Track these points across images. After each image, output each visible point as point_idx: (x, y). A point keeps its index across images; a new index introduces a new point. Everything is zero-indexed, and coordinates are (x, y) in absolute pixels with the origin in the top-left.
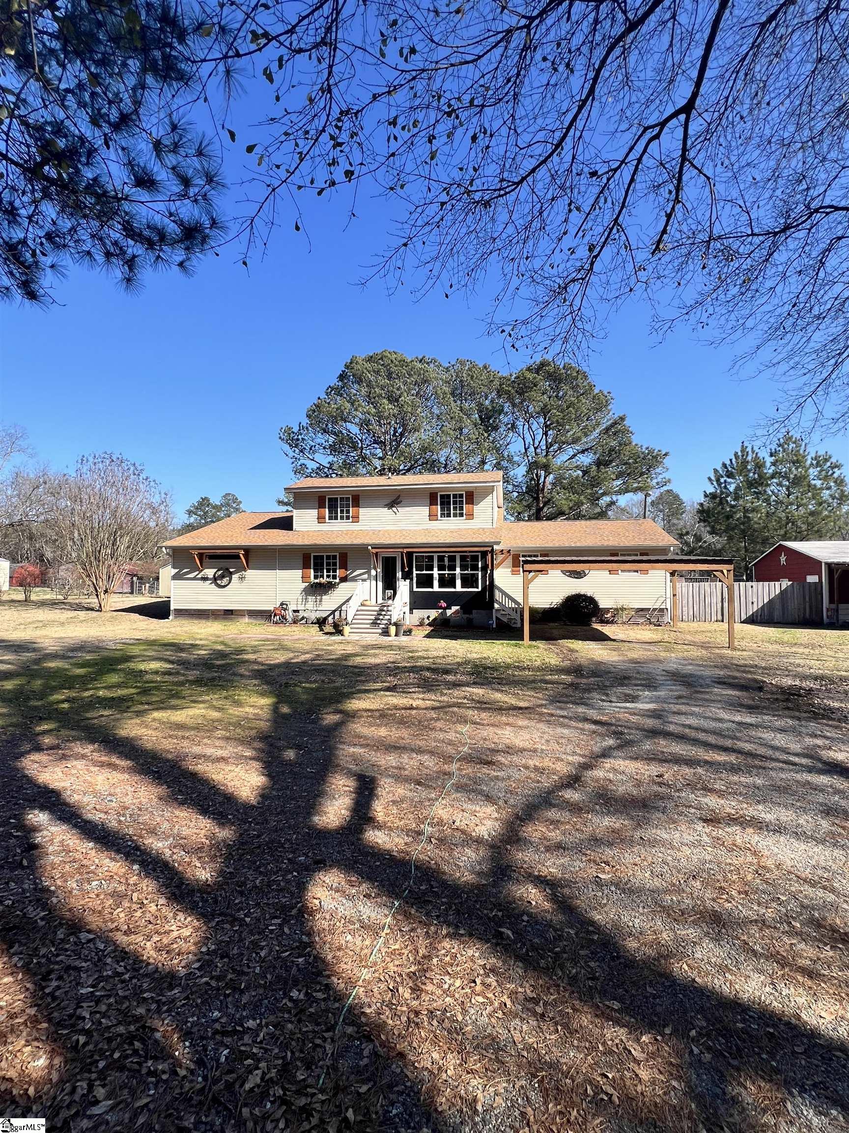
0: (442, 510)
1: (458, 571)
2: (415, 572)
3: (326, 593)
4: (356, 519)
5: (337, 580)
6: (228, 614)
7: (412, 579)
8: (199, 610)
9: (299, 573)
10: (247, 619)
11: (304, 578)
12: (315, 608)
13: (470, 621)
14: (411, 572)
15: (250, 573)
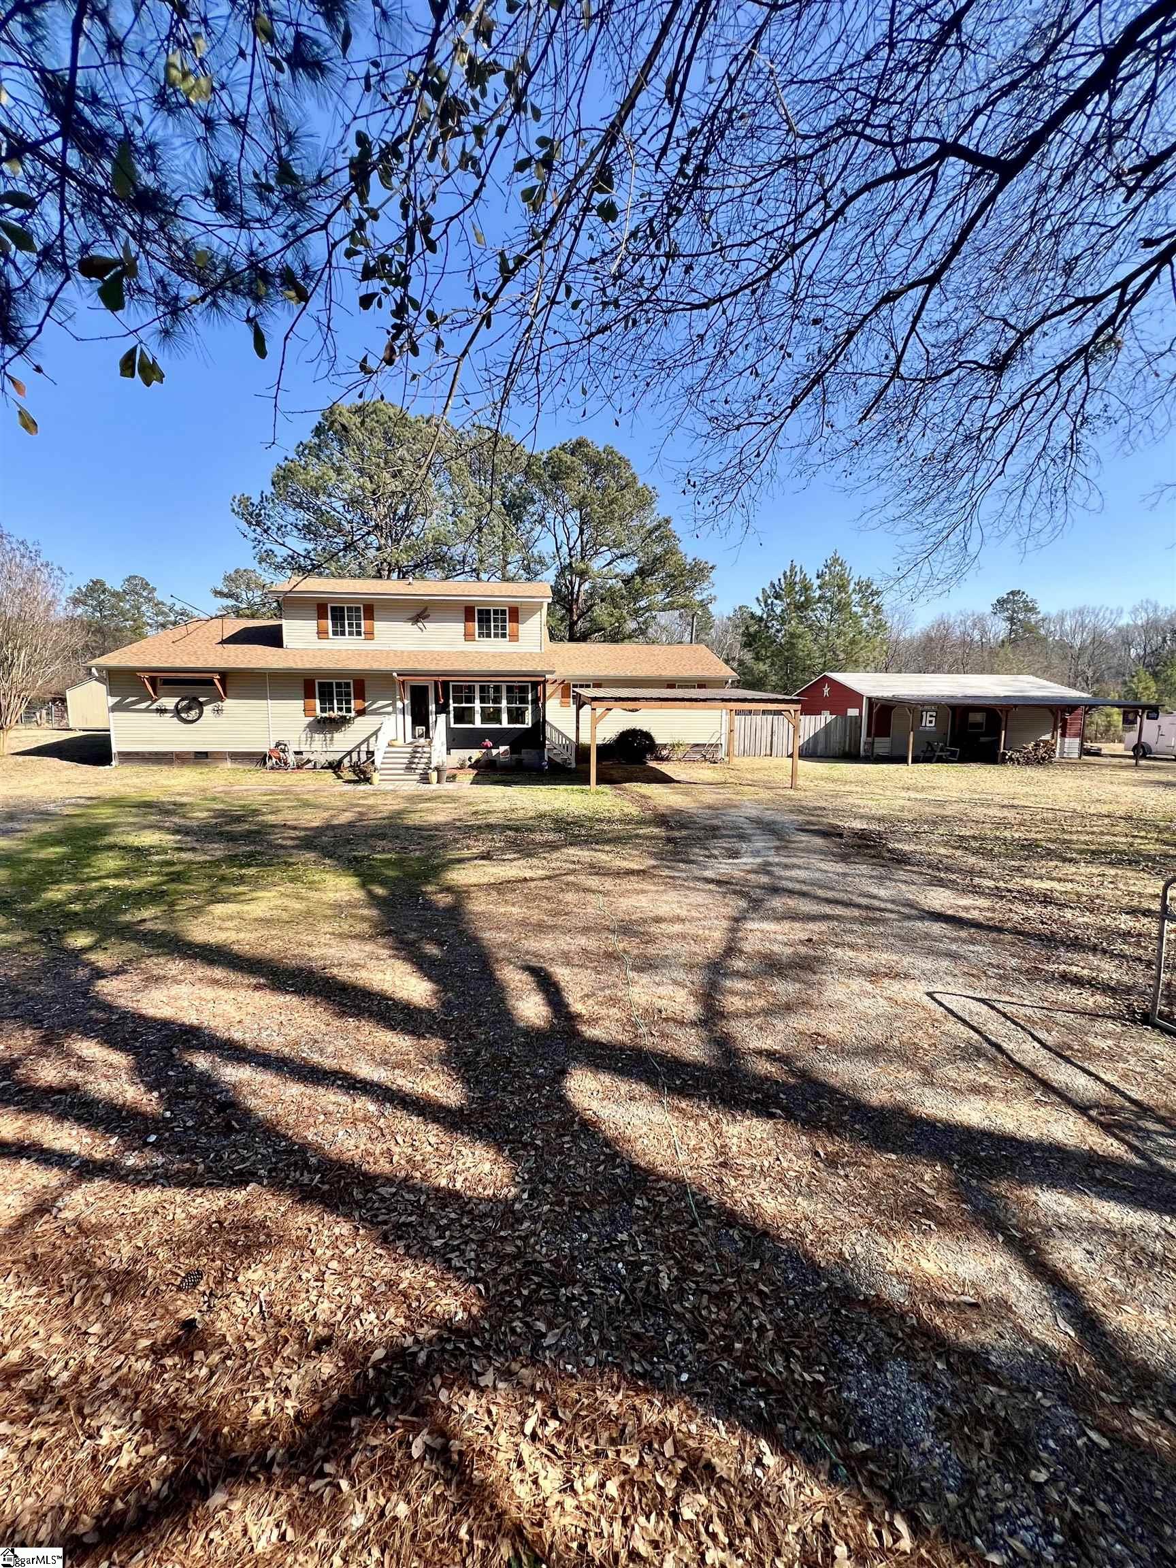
0: (480, 628)
1: (504, 704)
2: (452, 705)
3: (338, 729)
4: (370, 635)
5: (353, 714)
6: (201, 757)
7: (448, 713)
8: (157, 753)
9: (299, 704)
10: (229, 764)
11: (307, 711)
12: (323, 748)
13: (519, 761)
14: (446, 705)
15: (229, 704)
